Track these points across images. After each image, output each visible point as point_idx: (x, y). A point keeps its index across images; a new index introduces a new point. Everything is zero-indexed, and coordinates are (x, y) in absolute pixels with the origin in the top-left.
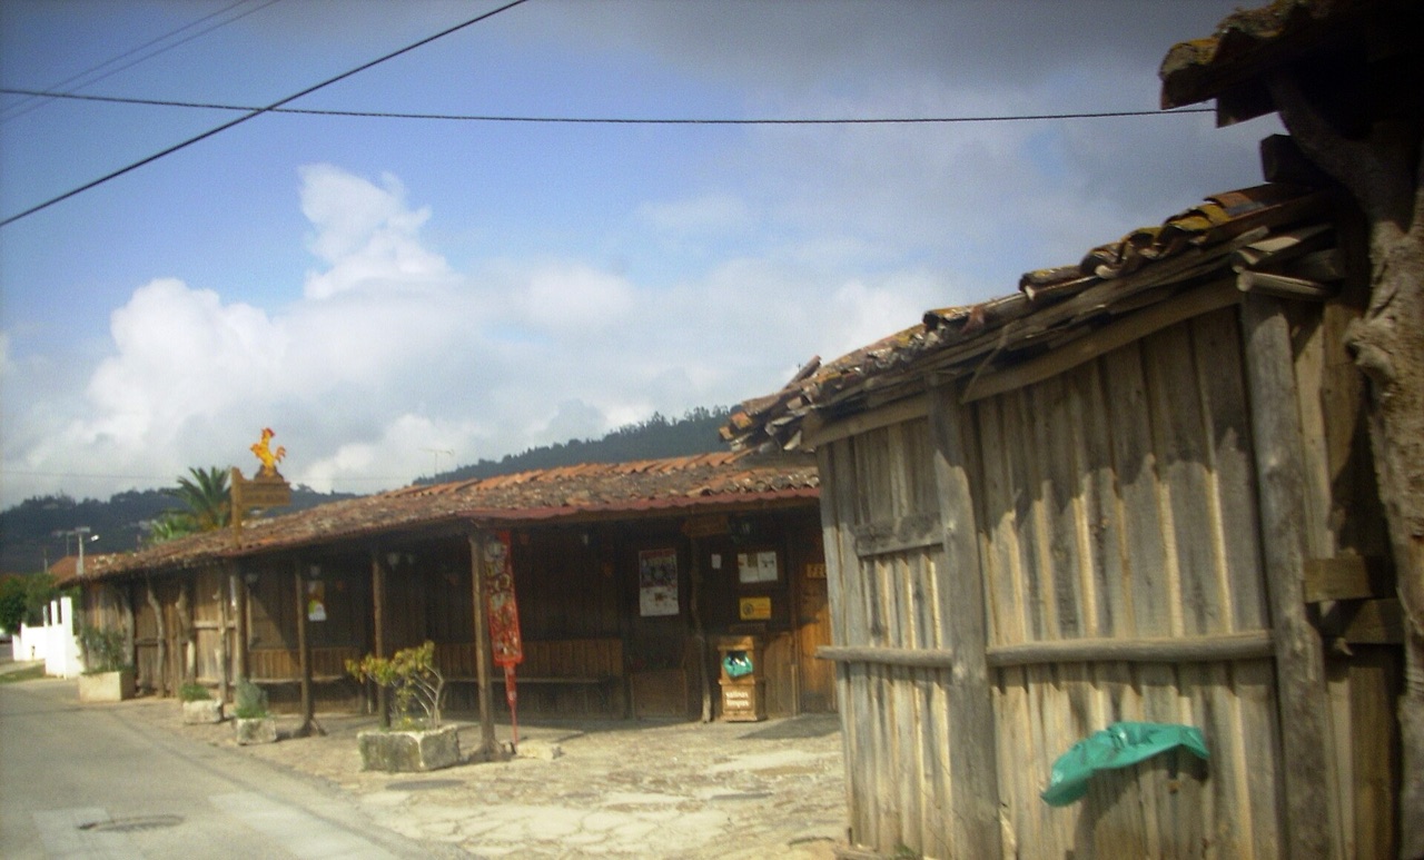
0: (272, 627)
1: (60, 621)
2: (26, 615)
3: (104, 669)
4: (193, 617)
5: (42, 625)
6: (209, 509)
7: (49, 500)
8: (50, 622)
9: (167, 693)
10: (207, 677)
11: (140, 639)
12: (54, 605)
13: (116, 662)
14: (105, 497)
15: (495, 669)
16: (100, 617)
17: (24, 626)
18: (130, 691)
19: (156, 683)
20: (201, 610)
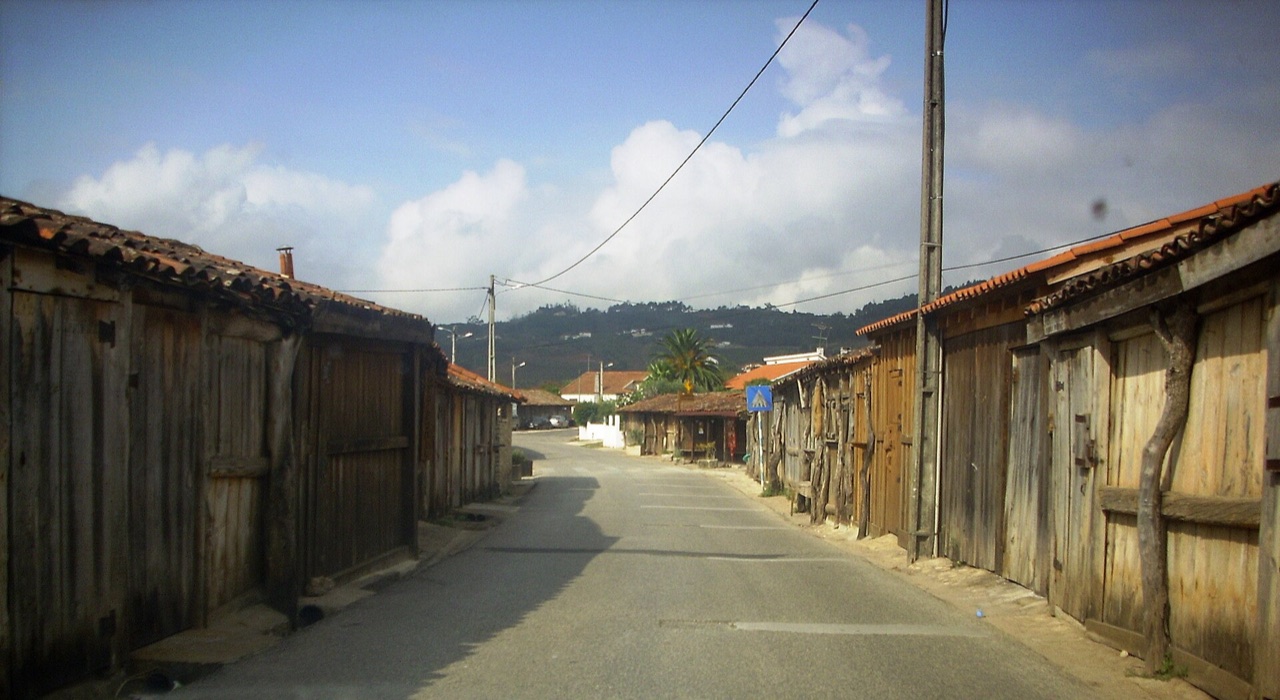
0: (688, 434)
1: (614, 424)
2: (590, 418)
3: (635, 444)
4: (666, 429)
5: (602, 423)
6: (682, 354)
7: (559, 308)
8: (607, 424)
9: (656, 454)
10: (669, 449)
11: (648, 434)
12: (611, 417)
13: (639, 443)
14: (603, 307)
15: (728, 448)
16: (633, 425)
17: (589, 423)
18: (643, 453)
19: (653, 450)
20: (669, 427)
